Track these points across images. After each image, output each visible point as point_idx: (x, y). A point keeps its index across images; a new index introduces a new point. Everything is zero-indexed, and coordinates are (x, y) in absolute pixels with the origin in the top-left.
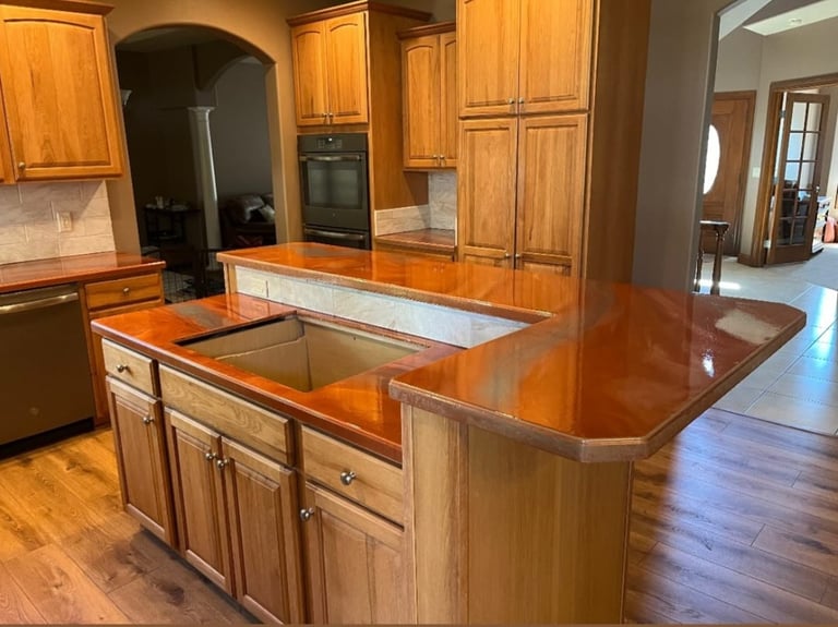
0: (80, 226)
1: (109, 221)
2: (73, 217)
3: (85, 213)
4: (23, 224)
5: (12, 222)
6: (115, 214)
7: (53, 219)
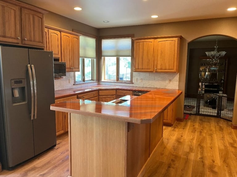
0: (171, 82)
1: (178, 83)
2: (170, 81)
3: (173, 80)
4: (160, 80)
5: (159, 80)
6: (180, 81)
7: (166, 80)
